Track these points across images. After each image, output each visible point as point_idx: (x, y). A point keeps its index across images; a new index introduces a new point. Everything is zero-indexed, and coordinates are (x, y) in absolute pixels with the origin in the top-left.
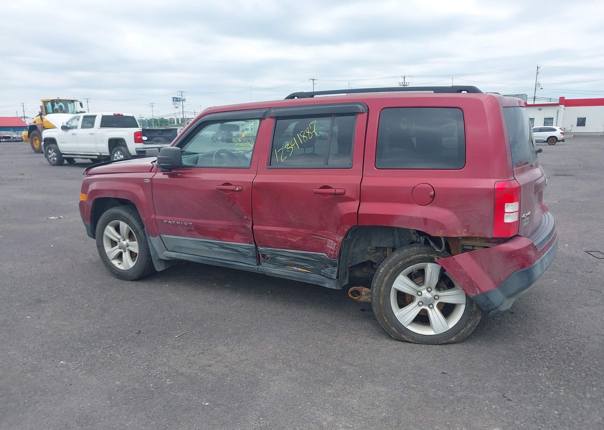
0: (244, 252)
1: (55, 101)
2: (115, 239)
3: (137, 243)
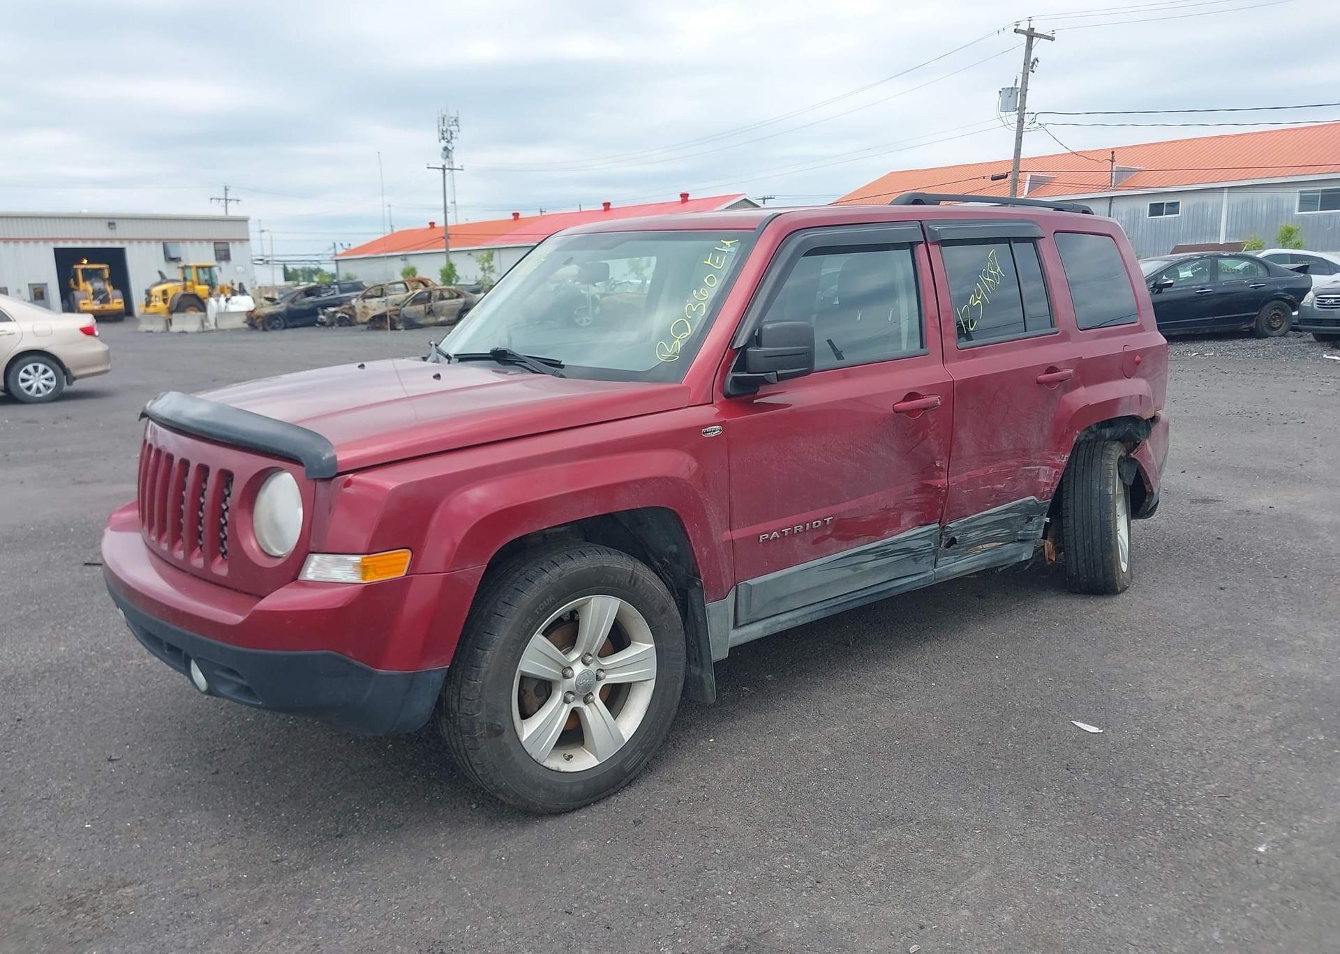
0: (919, 547)
2: (555, 671)
3: (652, 646)
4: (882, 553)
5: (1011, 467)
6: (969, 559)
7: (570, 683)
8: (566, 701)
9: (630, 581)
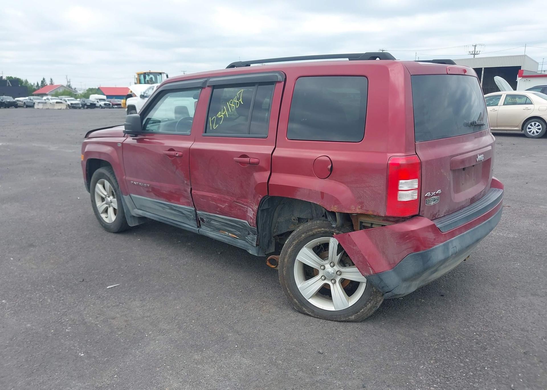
0: (187, 214)
1: (147, 73)
2: (103, 195)
5: (227, 199)
7: (106, 200)
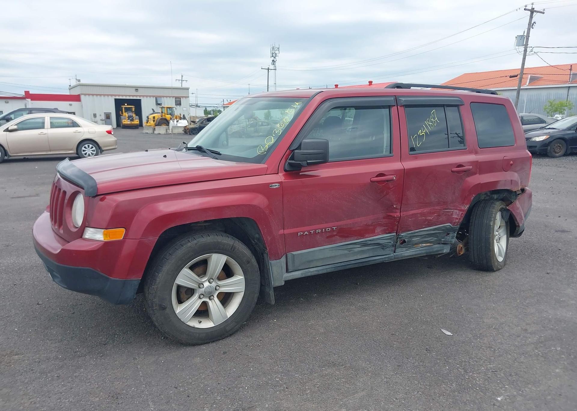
0: (385, 243)
2: (194, 285)
3: (243, 277)
4: (365, 244)
5: (437, 209)
6: (414, 250)
7: (202, 290)
8: (200, 298)
9: (231, 249)
